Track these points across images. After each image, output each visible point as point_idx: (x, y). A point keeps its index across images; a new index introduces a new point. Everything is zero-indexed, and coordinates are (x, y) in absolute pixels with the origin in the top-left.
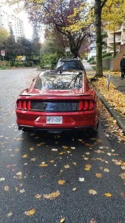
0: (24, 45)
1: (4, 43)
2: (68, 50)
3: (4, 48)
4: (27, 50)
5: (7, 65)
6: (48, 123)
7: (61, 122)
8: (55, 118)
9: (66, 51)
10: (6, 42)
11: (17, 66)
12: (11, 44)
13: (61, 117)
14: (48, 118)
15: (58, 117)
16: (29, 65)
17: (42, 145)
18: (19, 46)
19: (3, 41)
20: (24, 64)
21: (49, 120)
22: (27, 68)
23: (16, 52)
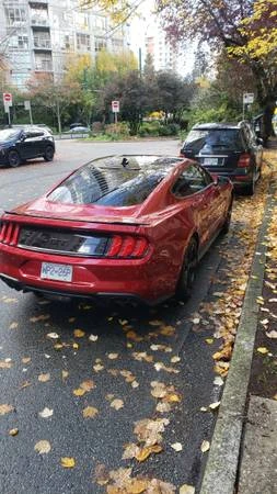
0: (162, 88)
1: (121, 85)
2: (249, 99)
3: (120, 95)
4: (167, 99)
5: (122, 132)
6: (43, 275)
7: (69, 278)
8: (57, 267)
9: (245, 101)
10: (125, 82)
11: (142, 135)
12: (135, 86)
13: (71, 268)
14: (44, 265)
15: (63, 267)
16: (169, 131)
17: (40, 321)
18: (151, 91)
19: (118, 81)
20: (159, 131)
21: (46, 271)
22: (164, 138)
23: (143, 103)
